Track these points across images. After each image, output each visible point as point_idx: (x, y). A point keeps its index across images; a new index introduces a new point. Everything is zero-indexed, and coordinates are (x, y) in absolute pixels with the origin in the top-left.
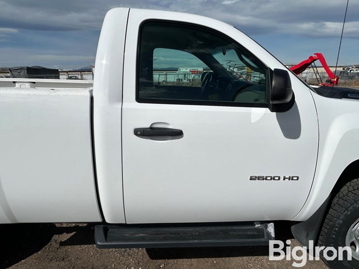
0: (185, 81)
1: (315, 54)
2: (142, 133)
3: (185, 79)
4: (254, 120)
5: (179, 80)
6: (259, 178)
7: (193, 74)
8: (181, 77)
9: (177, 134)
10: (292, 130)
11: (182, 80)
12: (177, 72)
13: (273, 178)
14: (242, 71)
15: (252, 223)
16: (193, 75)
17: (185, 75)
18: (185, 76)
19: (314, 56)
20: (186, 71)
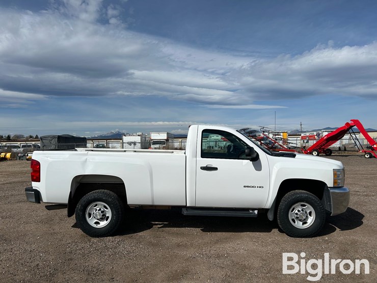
0: (216, 149)
1: (351, 120)
2: (203, 168)
3: (216, 146)
4: (244, 164)
5: (210, 147)
6: (247, 187)
7: (224, 141)
8: (212, 144)
9: (216, 169)
10: (258, 167)
11: (213, 147)
12: (208, 139)
13: (253, 187)
14: (276, 137)
15: (247, 210)
16: (225, 143)
17: (216, 142)
18: (216, 144)
19: (350, 122)
20: (217, 138)
